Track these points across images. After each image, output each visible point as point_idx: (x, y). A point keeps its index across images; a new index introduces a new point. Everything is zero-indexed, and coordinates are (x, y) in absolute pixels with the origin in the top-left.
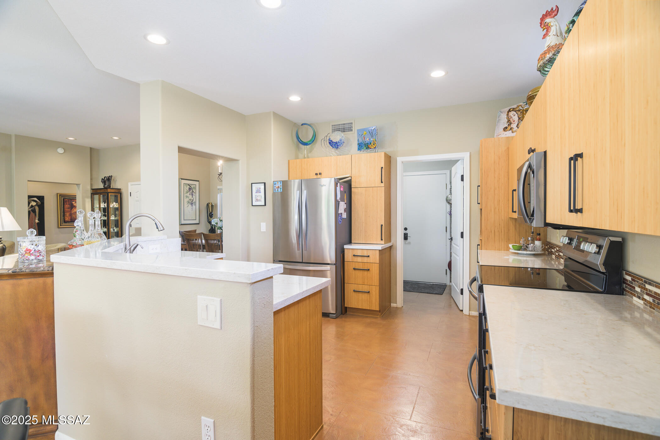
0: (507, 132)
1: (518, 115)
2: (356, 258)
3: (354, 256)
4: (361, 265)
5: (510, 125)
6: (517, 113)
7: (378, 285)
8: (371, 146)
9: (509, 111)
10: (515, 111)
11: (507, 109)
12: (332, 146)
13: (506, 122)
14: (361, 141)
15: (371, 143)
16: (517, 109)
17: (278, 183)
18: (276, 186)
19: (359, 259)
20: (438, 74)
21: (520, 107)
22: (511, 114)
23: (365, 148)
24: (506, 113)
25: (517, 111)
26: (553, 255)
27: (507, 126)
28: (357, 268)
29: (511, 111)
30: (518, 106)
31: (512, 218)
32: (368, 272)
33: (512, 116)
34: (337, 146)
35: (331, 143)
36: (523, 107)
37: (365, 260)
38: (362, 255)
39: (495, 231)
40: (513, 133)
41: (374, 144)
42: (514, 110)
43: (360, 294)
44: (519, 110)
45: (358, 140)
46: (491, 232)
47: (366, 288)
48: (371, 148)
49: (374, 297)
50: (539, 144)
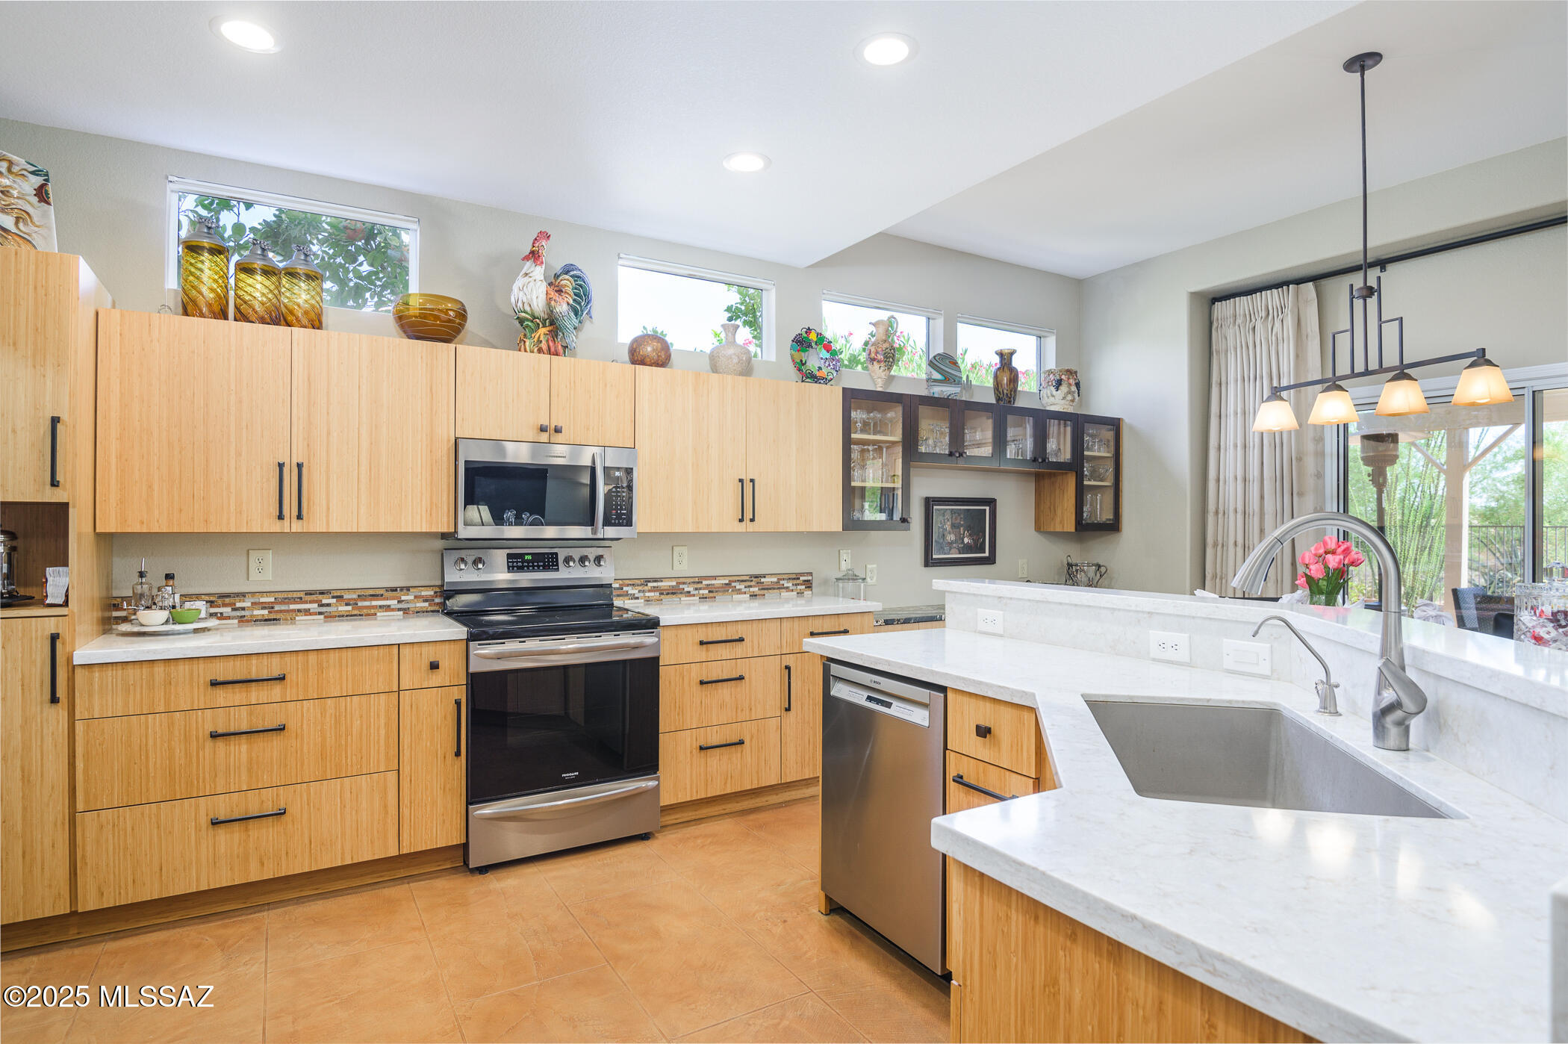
50: (588, 429)
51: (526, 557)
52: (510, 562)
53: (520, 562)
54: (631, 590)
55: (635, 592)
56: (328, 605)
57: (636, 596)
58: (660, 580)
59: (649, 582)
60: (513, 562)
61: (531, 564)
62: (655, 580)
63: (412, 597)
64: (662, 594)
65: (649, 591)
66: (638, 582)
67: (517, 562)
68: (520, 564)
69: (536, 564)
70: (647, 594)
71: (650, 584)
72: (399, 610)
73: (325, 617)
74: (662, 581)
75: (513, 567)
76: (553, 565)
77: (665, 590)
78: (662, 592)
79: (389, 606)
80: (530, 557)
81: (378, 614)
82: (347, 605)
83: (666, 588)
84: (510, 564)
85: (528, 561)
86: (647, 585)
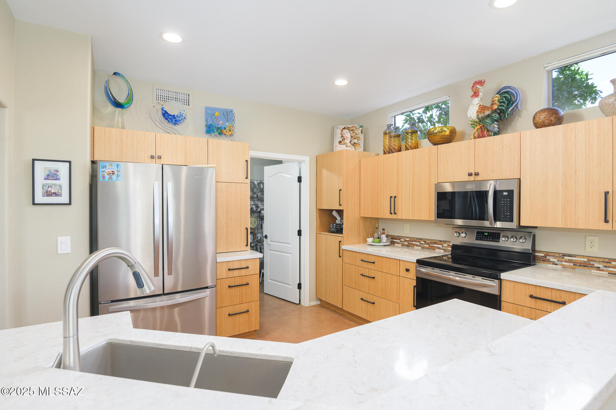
0: (342, 145)
1: (350, 133)
2: (232, 272)
3: (229, 270)
4: (239, 280)
5: (344, 140)
6: (350, 132)
7: (258, 299)
8: (226, 132)
9: (344, 128)
10: (348, 130)
11: (343, 127)
12: (167, 119)
13: (340, 137)
14: (210, 122)
15: (225, 128)
16: (351, 129)
17: (111, 165)
18: (107, 171)
19: (236, 273)
20: (341, 82)
21: (354, 128)
22: (345, 131)
23: (217, 133)
24: (341, 130)
25: (350, 130)
26: (395, 244)
27: (341, 140)
28: (233, 285)
29: (345, 129)
30: (353, 127)
31: (365, 217)
32: (248, 286)
33: (346, 133)
34: (176, 121)
35: (165, 114)
36: (357, 128)
37: (244, 272)
38: (240, 267)
39: (353, 228)
40: (347, 148)
41: (230, 131)
42: (348, 128)
43: (237, 317)
44: (352, 130)
45: (207, 121)
46: (350, 229)
47: (244, 308)
48: (225, 135)
49: (254, 315)
50: (493, 171)
51: (485, 234)
52: (477, 235)
53: (481, 236)
54: (552, 259)
55: (556, 260)
56: (422, 244)
57: (556, 263)
58: (574, 256)
59: (565, 256)
60: (478, 235)
61: (486, 237)
62: (570, 256)
63: (447, 245)
64: (575, 265)
65: (566, 262)
66: (558, 255)
67: (480, 236)
68: (481, 237)
69: (489, 237)
70: (564, 263)
71: (565, 257)
72: (443, 249)
73: (422, 248)
74: (575, 257)
75: (478, 237)
76: (497, 239)
77: (578, 263)
78: (575, 264)
79: (439, 247)
80: (487, 234)
81: (436, 250)
82: (427, 245)
83: (579, 262)
84: (477, 236)
85: (486, 236)
86: (563, 258)
